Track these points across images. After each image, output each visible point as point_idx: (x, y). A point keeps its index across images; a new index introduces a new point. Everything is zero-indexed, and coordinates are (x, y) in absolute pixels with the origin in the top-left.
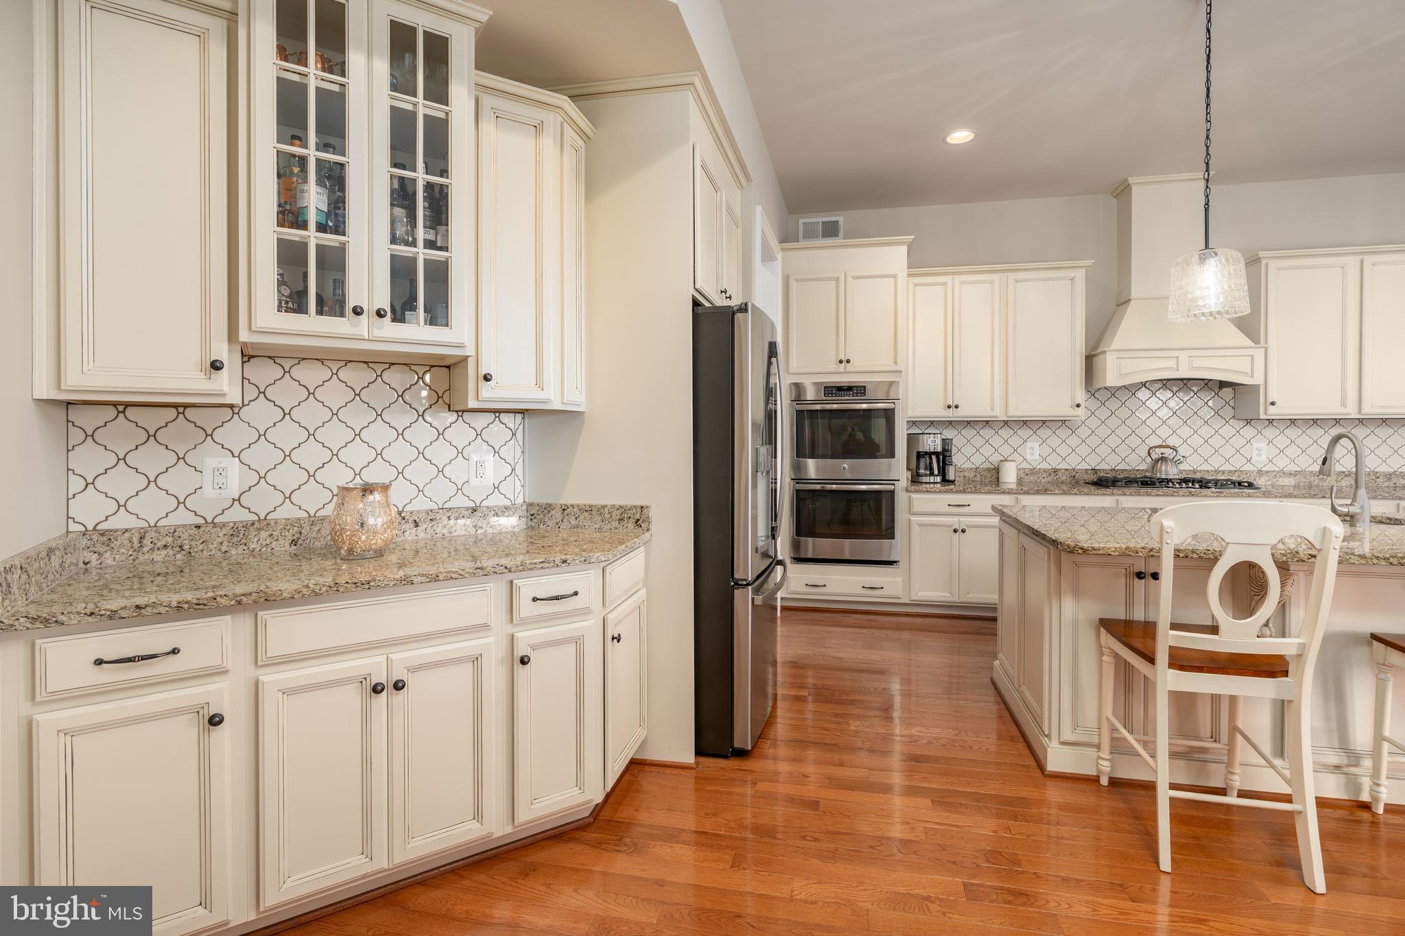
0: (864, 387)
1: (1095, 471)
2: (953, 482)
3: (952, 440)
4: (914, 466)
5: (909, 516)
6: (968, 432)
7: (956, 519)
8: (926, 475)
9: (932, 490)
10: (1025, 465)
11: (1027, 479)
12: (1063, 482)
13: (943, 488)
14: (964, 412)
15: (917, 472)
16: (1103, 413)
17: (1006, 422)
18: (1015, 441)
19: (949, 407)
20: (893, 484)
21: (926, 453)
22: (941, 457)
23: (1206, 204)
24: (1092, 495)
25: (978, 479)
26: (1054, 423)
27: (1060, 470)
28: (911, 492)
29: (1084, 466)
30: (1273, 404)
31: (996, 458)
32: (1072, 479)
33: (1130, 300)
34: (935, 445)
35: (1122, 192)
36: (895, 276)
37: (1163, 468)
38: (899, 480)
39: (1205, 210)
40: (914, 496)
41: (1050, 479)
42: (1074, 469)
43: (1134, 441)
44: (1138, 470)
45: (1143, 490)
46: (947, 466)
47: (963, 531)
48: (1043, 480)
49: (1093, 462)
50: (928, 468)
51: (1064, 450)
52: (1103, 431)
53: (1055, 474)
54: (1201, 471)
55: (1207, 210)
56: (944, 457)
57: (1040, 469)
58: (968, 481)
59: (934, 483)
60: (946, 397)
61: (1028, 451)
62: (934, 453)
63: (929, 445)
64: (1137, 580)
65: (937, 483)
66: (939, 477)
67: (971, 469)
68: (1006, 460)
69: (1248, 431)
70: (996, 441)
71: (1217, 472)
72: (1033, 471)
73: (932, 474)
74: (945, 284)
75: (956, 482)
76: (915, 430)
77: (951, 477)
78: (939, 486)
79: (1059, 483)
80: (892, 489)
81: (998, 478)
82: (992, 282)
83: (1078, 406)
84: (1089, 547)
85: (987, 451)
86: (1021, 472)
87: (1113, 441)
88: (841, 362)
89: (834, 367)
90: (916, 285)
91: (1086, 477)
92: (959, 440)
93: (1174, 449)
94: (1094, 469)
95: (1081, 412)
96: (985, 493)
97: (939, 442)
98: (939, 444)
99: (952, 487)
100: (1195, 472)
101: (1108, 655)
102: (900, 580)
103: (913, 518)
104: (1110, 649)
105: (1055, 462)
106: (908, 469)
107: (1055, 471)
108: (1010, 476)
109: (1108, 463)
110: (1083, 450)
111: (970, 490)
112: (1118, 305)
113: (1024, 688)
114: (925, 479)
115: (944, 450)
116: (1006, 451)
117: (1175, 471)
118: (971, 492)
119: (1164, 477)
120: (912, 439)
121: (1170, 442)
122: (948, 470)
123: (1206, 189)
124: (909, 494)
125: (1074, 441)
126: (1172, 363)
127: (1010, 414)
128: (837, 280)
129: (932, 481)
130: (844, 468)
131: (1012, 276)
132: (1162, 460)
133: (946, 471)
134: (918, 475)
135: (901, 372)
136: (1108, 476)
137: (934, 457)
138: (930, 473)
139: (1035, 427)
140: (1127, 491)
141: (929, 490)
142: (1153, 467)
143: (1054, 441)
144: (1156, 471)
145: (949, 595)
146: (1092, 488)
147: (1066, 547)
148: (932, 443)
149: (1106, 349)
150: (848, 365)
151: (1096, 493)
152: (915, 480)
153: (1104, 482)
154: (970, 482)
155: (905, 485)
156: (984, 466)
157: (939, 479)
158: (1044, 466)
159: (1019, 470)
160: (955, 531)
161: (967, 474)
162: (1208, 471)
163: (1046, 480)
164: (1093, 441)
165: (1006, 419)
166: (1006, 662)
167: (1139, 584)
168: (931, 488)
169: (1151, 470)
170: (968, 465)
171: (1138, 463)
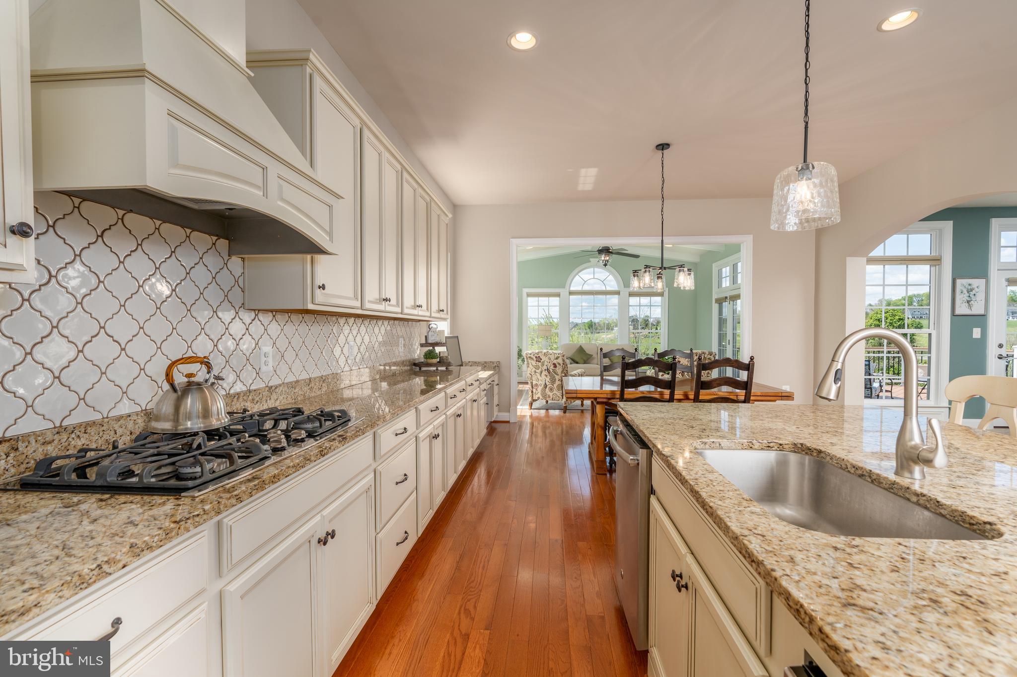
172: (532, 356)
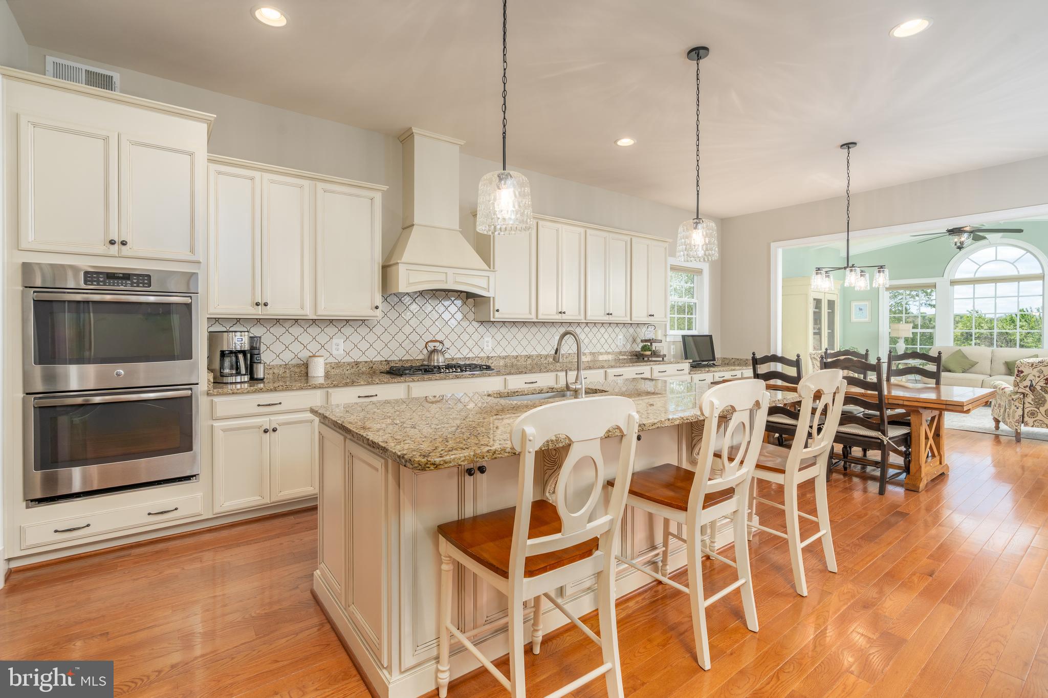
0: (149, 276)
1: (388, 362)
2: (262, 380)
3: (260, 337)
4: (217, 365)
5: (211, 422)
6: (278, 330)
7: (266, 419)
8: (231, 375)
9: (238, 392)
10: (331, 360)
11: (333, 372)
12: (363, 373)
13: (252, 388)
14: (274, 310)
15: (221, 372)
16: (393, 315)
17: (314, 321)
18: (323, 338)
19: (257, 304)
20: (191, 389)
21: (231, 352)
22: (249, 355)
23: (504, 133)
24: (390, 383)
25: (288, 375)
26: (355, 321)
27: (361, 362)
28: (214, 395)
29: (379, 358)
30: (498, 311)
31: (304, 354)
32: (370, 369)
33: (413, 225)
34: (241, 343)
35: (405, 139)
36: (191, 154)
37: (436, 358)
38: (197, 384)
39: (503, 138)
40: (216, 399)
41: (352, 371)
42: (371, 361)
43: (415, 337)
44: (418, 360)
45: (426, 377)
46: (255, 365)
47: (274, 430)
48: (347, 372)
49: (386, 355)
50: (235, 367)
51: (364, 346)
52: (393, 330)
53: (357, 366)
54: (456, 358)
55: (504, 138)
56: (251, 355)
57: (344, 363)
58: (277, 378)
59: (241, 383)
60: (253, 294)
61: (334, 347)
62: (240, 352)
63: (235, 343)
64: (467, 477)
65: (245, 382)
66: (246, 377)
67: (281, 366)
68: (314, 356)
69: (482, 329)
70: (305, 338)
71: (465, 358)
72: (338, 365)
73: (238, 373)
74: (252, 179)
75: (265, 380)
76: (217, 328)
77: (261, 375)
78: (246, 385)
79: (360, 374)
80: (189, 395)
81: (307, 373)
82: (301, 187)
83: (377, 308)
84: (440, 461)
85: (296, 347)
86: (328, 366)
87: (401, 337)
88: (112, 242)
89: (101, 249)
90: (220, 173)
91: (381, 367)
92: (267, 337)
93: (441, 342)
94: (387, 361)
95: (378, 313)
96: (297, 389)
97: (246, 340)
98: (246, 342)
99: (261, 385)
100: (453, 359)
101: (448, 564)
102: (200, 495)
103: (216, 424)
104: (450, 557)
105: (356, 356)
106: (210, 369)
107: (357, 364)
108: (318, 370)
109: (398, 354)
110: (379, 345)
111: (281, 388)
112: (404, 229)
113: (353, 608)
114: (230, 380)
115: (252, 348)
116: (314, 347)
117: (441, 359)
118: (283, 390)
119: (436, 364)
120: (213, 338)
121: (438, 338)
122: (256, 368)
123: (503, 120)
124: (211, 398)
125: (371, 337)
126: (443, 277)
127: (319, 313)
128: (106, 139)
129: (239, 380)
130: (118, 375)
131: (320, 186)
132: (435, 352)
133: (255, 369)
134: (222, 375)
135: (199, 262)
136: (397, 365)
137: (241, 356)
138: (236, 373)
139: (340, 325)
140: (415, 378)
141: (235, 391)
142: (429, 357)
143: (356, 338)
144: (431, 361)
145: (260, 498)
146: (388, 376)
147: (416, 465)
148: (239, 341)
149: (398, 261)
150: (123, 248)
151: (393, 381)
152: (219, 381)
153: (396, 372)
154: (280, 379)
155: (206, 388)
156: (294, 362)
157: (246, 378)
158: (348, 359)
159: (326, 364)
160: (266, 431)
161: (276, 371)
162: (460, 358)
163: (349, 372)
164: (386, 337)
165: (316, 318)
166: (329, 575)
167: (469, 480)
168: (238, 390)
169: (427, 360)
170: (278, 362)
171: (417, 354)
172: (815, 356)
